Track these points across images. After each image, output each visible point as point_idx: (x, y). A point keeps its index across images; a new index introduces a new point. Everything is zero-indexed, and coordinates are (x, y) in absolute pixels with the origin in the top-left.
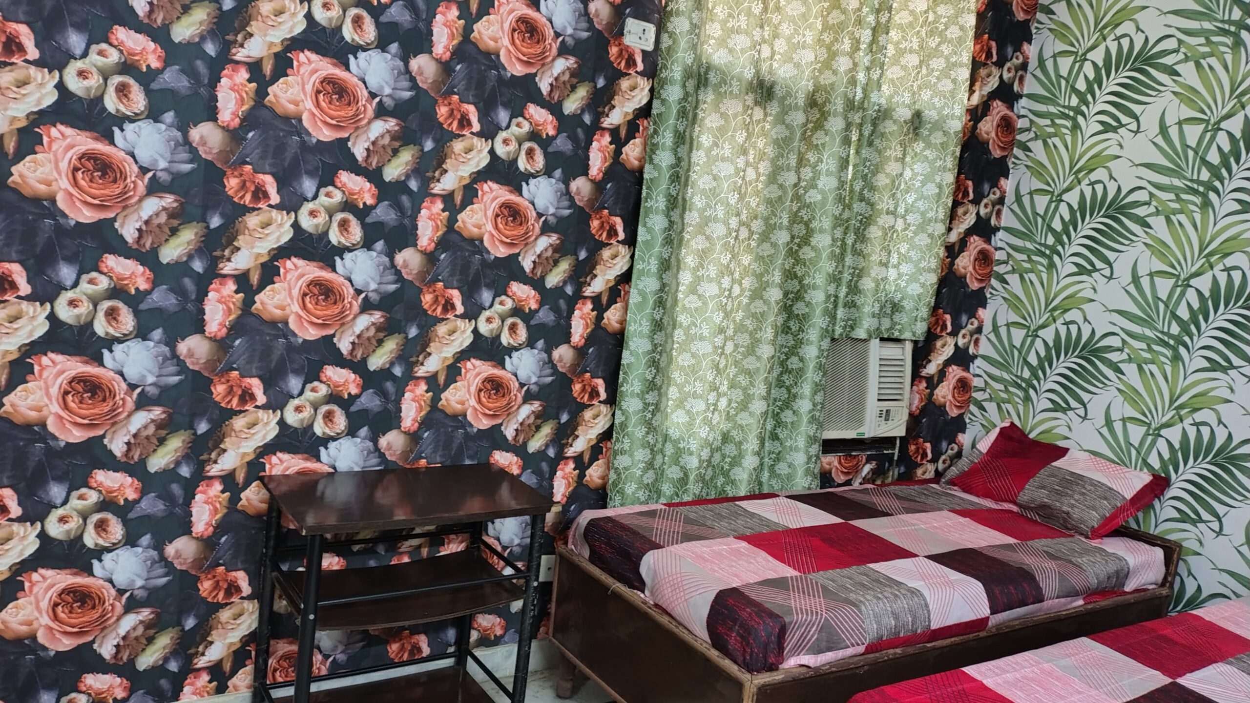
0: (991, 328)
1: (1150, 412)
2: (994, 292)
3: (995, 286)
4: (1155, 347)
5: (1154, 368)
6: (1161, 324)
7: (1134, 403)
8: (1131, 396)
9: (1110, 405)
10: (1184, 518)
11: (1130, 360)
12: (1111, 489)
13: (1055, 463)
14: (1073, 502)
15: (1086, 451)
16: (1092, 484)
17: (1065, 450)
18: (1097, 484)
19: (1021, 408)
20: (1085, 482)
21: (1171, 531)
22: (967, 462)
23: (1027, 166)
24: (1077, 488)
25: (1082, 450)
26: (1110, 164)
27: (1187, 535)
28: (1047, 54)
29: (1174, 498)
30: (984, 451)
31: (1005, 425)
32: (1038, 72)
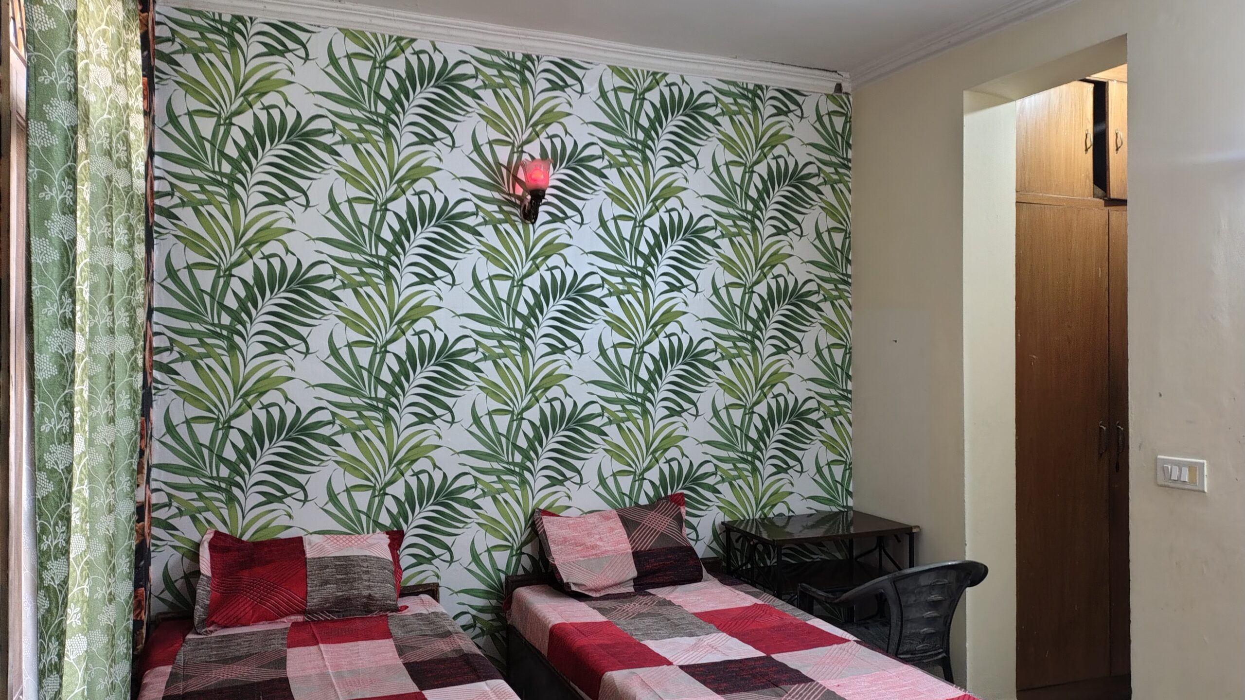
0: (164, 430)
1: (373, 475)
2: (160, 386)
3: (159, 378)
4: (366, 413)
5: (368, 433)
6: (368, 390)
7: (355, 471)
8: (350, 465)
9: (330, 479)
10: (420, 560)
11: (343, 431)
12: (378, 558)
13: (309, 555)
14: (366, 583)
15: (315, 533)
16: (362, 560)
17: (300, 540)
18: (366, 559)
19: (225, 512)
20: (356, 561)
21: (412, 577)
22: (203, 594)
23: (176, 236)
24: (357, 569)
25: (311, 534)
26: (284, 237)
27: (426, 574)
28: (179, 109)
29: (410, 546)
30: (209, 574)
31: (209, 536)
32: (170, 129)
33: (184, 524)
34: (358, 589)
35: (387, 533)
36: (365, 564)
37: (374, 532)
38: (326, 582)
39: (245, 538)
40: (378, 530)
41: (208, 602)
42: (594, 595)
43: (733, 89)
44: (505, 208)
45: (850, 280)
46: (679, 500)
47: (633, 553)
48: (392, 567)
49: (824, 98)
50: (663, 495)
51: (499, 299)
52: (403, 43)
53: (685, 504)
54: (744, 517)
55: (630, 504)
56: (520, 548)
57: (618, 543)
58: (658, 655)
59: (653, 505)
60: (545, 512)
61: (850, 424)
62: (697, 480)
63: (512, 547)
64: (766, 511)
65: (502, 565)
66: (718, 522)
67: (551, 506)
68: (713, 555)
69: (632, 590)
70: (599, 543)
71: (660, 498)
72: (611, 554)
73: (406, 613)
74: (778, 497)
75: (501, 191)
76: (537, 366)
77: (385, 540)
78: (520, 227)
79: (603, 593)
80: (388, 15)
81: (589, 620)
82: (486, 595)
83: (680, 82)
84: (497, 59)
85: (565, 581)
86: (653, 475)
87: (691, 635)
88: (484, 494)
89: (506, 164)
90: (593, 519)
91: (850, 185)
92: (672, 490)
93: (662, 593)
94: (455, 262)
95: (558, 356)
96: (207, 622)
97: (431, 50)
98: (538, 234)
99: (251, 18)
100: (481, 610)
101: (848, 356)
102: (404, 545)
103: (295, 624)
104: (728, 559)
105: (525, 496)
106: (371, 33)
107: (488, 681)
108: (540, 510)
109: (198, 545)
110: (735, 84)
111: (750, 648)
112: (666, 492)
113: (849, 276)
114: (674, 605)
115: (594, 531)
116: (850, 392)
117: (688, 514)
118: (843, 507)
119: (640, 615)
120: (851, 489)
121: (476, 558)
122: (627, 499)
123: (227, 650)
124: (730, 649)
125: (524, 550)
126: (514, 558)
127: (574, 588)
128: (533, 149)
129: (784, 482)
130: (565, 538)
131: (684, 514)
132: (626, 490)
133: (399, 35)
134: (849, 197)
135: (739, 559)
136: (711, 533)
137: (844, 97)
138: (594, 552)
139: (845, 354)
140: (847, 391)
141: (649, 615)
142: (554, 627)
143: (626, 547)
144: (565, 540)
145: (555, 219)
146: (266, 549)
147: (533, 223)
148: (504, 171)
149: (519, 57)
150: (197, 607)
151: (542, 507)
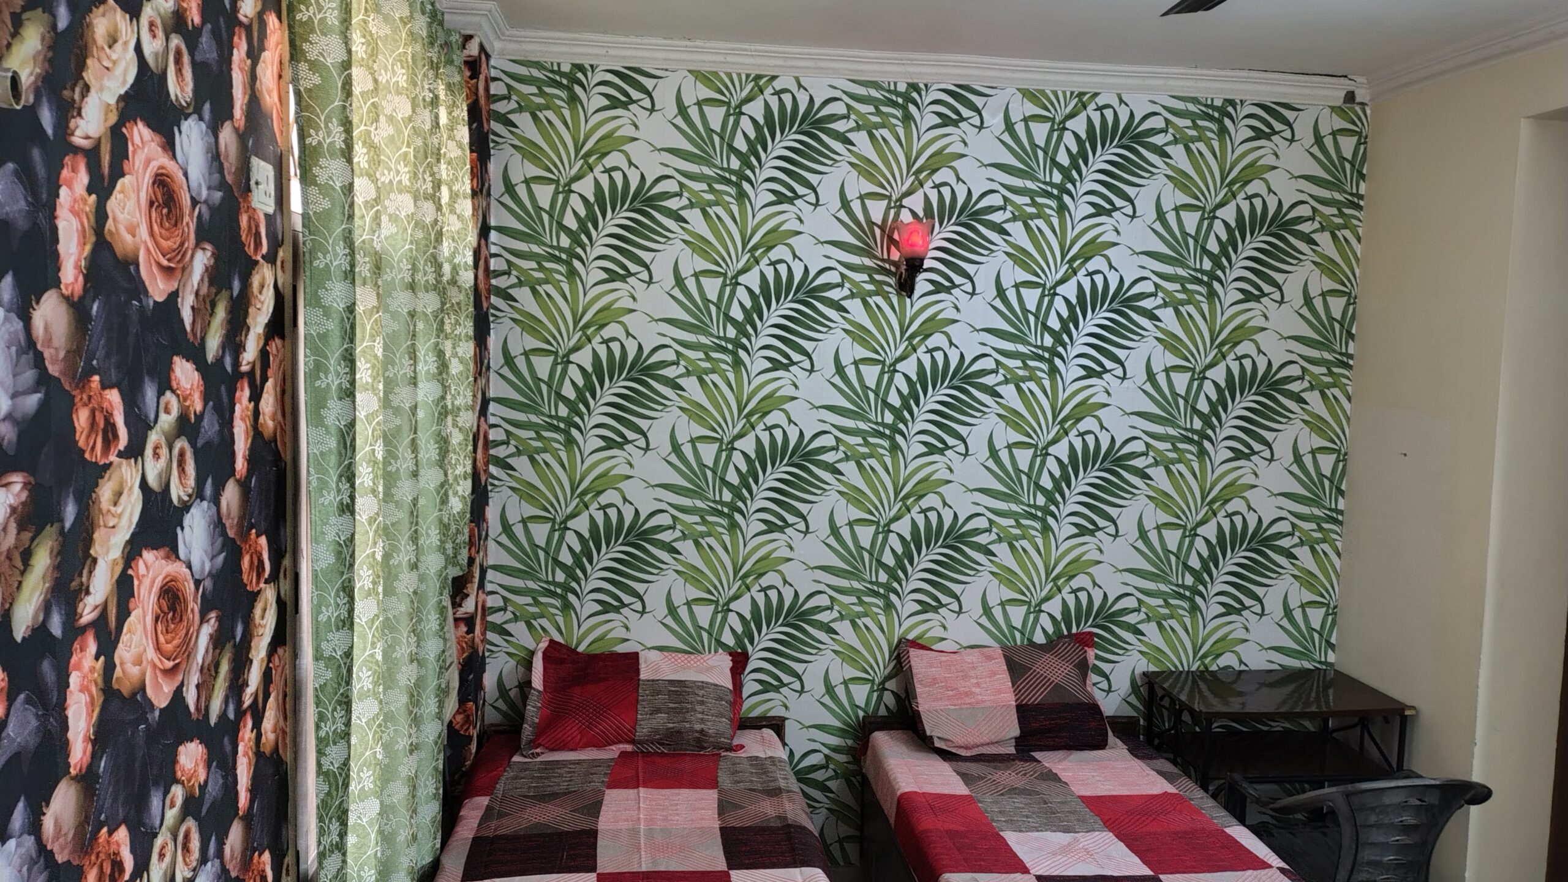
0: (500, 529)
1: (715, 588)
2: (496, 482)
4: (709, 518)
5: (711, 540)
6: (711, 492)
7: (695, 583)
8: (692, 576)
9: (669, 592)
10: (766, 687)
11: (684, 537)
12: (716, 685)
13: (643, 676)
14: (700, 716)
15: (653, 648)
16: (698, 687)
17: (635, 656)
18: (703, 685)
19: (560, 620)
20: (691, 687)
21: (754, 705)
22: (533, 711)
23: (513, 319)
24: (690, 698)
25: (649, 649)
26: (625, 319)
27: (772, 704)
28: (516, 178)
29: (754, 671)
30: (541, 688)
31: (544, 645)
32: (507, 199)
33: (519, 630)
34: (690, 722)
35: (731, 654)
36: (701, 693)
37: (716, 652)
38: (658, 711)
39: (581, 649)
40: (720, 651)
41: (537, 720)
42: (963, 753)
43: (1191, 107)
44: (878, 277)
45: (1351, 362)
46: (1086, 640)
47: (1017, 706)
48: (730, 698)
49: (1327, 111)
50: (1066, 633)
51: (865, 388)
52: (762, 82)
53: (1093, 645)
54: (1176, 667)
55: (1022, 641)
56: (883, 683)
57: (999, 692)
58: (1015, 855)
59: (1052, 645)
60: (915, 644)
61: (1339, 555)
62: (1113, 617)
63: (873, 681)
64: (1207, 661)
65: (861, 701)
66: (1138, 672)
67: (920, 637)
68: (1130, 712)
69: (1012, 750)
70: (974, 689)
71: (1061, 636)
72: (988, 704)
73: (742, 754)
74: (1224, 644)
75: (872, 256)
76: (910, 469)
77: (726, 662)
78: (895, 300)
79: (974, 752)
80: (745, 50)
81: (946, 792)
82: (841, 733)
83: (1115, 103)
84: (874, 93)
85: (928, 733)
86: (1054, 607)
87: (1066, 830)
88: (842, 617)
89: (880, 223)
90: (973, 656)
91: (1360, 231)
92: (1078, 626)
93: (1051, 760)
94: (814, 343)
95: (936, 457)
96: (534, 743)
97: (794, 88)
98: (916, 307)
99: (592, 66)
100: (836, 749)
101: (1341, 464)
102: (749, 669)
103: (623, 754)
104: (1149, 717)
105: (890, 623)
106: (726, 73)
107: (803, 869)
108: (908, 640)
109: (532, 653)
110: (1195, 100)
111: (1137, 860)
112: (1069, 628)
113: (1351, 357)
114: (1060, 780)
115: (972, 673)
116: (1341, 512)
117: (1098, 657)
118: (1320, 662)
119: (1013, 791)
120: (1333, 640)
121: (830, 690)
122: (1018, 635)
123: (547, 782)
124: (1109, 857)
125: (887, 685)
126: (875, 694)
127: (938, 744)
128: (916, 203)
129: (1235, 627)
130: (935, 679)
131: (1092, 660)
132: (1018, 624)
133: (758, 72)
134: (1358, 249)
135: (1166, 719)
136: (1128, 684)
137: (1358, 109)
138: (968, 700)
139: (1338, 461)
140: (1336, 511)
141: (1023, 792)
142: (902, 795)
143: (1009, 698)
144: (935, 681)
145: (938, 288)
146: (601, 664)
147: (910, 297)
148: (878, 231)
149: (902, 87)
150: (525, 726)
151: (910, 637)
